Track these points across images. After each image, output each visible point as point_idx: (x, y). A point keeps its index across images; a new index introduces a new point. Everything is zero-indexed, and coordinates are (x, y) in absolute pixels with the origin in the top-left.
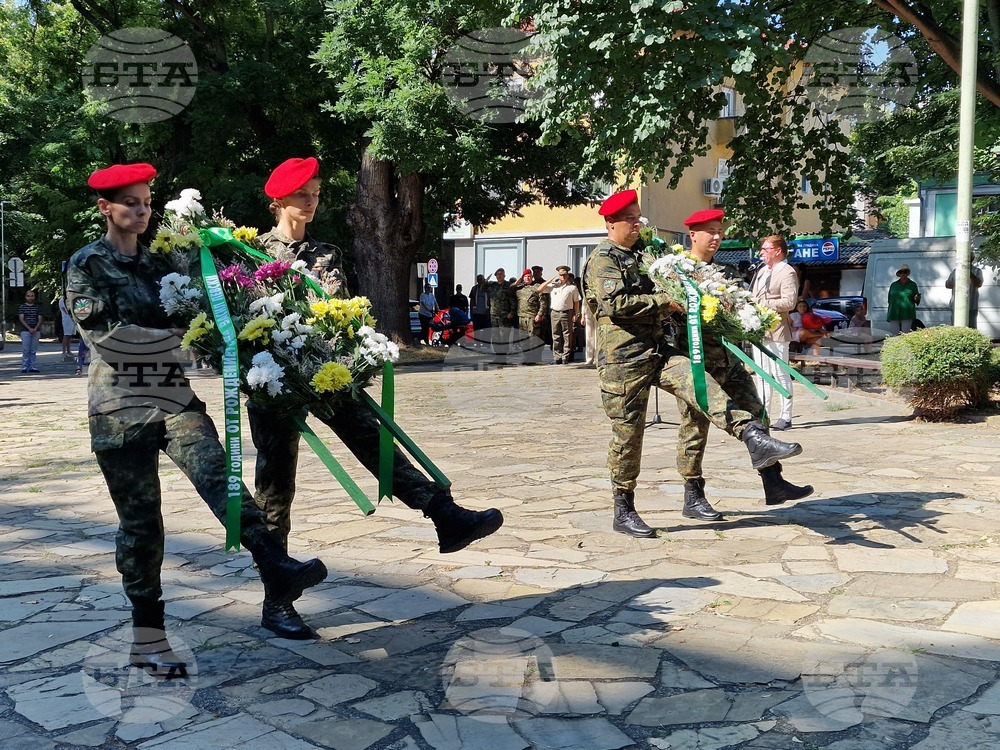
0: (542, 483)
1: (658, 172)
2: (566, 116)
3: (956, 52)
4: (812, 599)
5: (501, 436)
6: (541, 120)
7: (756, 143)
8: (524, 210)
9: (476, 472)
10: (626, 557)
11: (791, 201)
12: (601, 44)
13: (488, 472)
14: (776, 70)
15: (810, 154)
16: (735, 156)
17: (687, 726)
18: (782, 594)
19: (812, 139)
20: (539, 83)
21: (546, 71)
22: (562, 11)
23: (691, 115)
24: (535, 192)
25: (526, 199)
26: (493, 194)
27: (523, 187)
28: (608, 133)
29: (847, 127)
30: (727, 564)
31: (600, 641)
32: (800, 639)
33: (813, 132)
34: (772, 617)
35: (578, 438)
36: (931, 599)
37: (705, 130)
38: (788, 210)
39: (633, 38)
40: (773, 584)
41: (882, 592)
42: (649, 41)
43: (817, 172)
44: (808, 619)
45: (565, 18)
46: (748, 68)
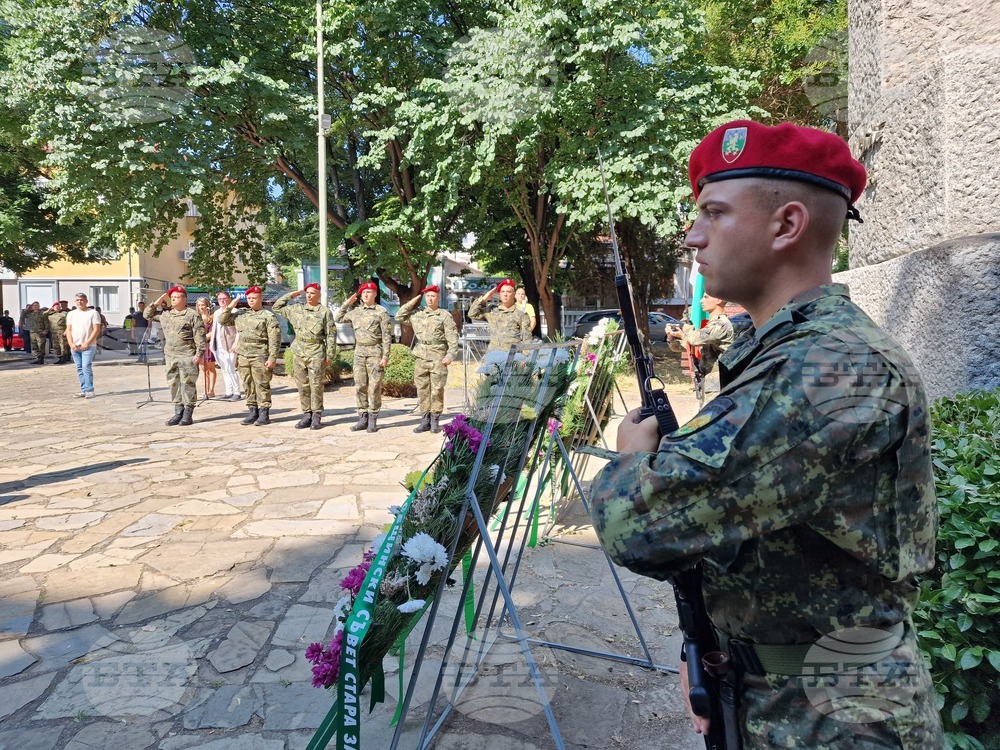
0: (64, 451)
1: (146, 247)
2: (78, 208)
3: (316, 196)
4: (243, 509)
5: (34, 418)
6: (59, 208)
7: (209, 234)
8: (52, 263)
9: (10, 447)
10: (123, 499)
11: (231, 269)
12: (100, 165)
13: (21, 446)
14: (218, 194)
15: (241, 243)
16: (197, 241)
17: (158, 617)
18: (225, 509)
19: (242, 235)
20: (56, 184)
21: (60, 178)
22: (69, 141)
23: (166, 215)
24: (61, 252)
25: (54, 257)
26: (29, 253)
27: (52, 249)
28: (108, 221)
29: (261, 229)
30: (191, 494)
31: (99, 564)
32: (236, 539)
33: (242, 231)
34: (219, 527)
35: (94, 416)
36: (311, 500)
37: (176, 224)
38: (230, 274)
39: (121, 165)
40: (220, 504)
41: (284, 500)
42: (133, 168)
43: (246, 253)
44: (241, 524)
45: (71, 146)
46: (199, 192)
